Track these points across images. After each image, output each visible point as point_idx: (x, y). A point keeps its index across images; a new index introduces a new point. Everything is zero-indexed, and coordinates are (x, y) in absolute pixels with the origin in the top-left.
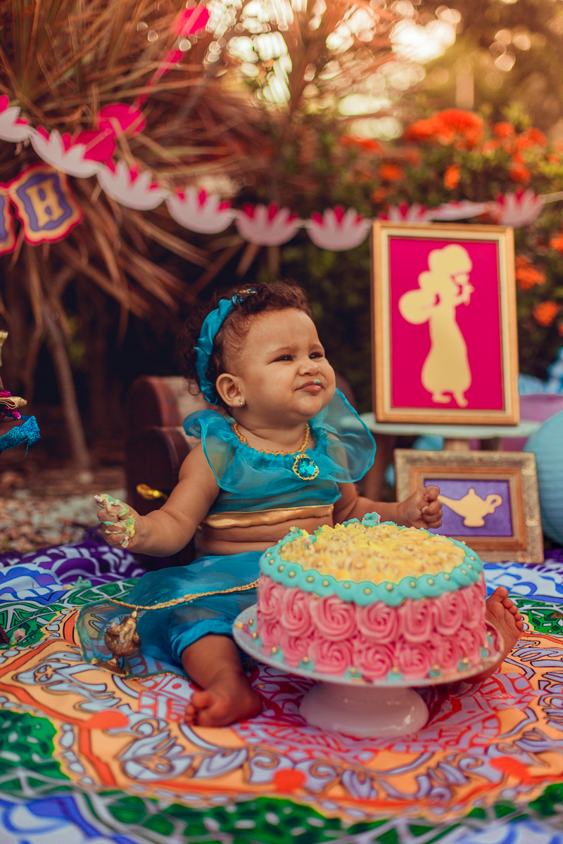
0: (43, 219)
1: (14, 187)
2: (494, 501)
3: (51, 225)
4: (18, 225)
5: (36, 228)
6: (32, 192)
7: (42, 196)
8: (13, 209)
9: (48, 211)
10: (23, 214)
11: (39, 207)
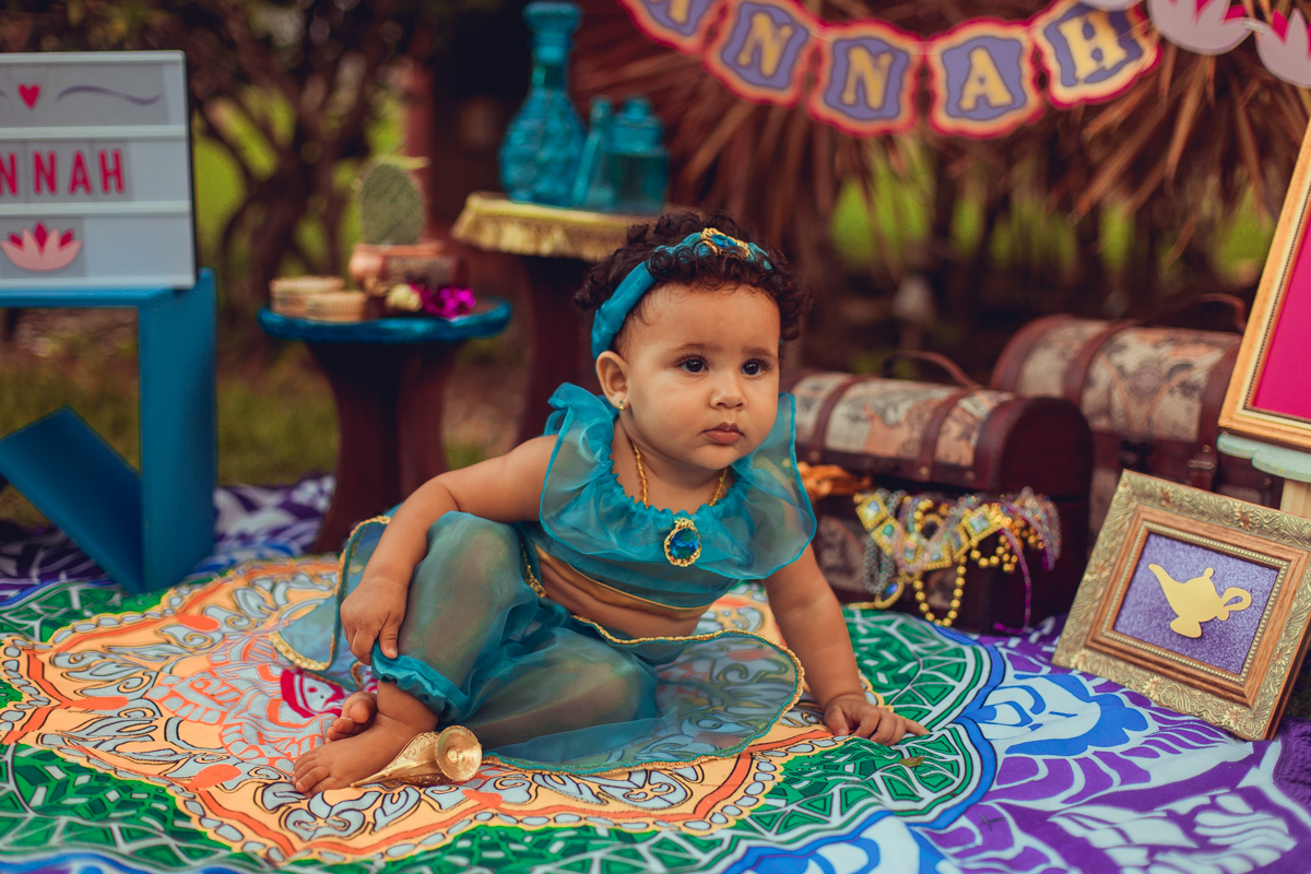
0: (1085, 65)
1: (1042, 23)
2: (1237, 600)
3: (1100, 75)
4: (1042, 80)
5: (1070, 80)
6: (1073, 30)
7: (1089, 32)
8: (1037, 56)
9: (1097, 55)
10: (1052, 63)
11: (1080, 49)
